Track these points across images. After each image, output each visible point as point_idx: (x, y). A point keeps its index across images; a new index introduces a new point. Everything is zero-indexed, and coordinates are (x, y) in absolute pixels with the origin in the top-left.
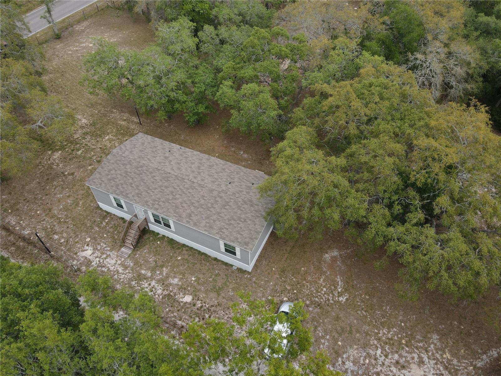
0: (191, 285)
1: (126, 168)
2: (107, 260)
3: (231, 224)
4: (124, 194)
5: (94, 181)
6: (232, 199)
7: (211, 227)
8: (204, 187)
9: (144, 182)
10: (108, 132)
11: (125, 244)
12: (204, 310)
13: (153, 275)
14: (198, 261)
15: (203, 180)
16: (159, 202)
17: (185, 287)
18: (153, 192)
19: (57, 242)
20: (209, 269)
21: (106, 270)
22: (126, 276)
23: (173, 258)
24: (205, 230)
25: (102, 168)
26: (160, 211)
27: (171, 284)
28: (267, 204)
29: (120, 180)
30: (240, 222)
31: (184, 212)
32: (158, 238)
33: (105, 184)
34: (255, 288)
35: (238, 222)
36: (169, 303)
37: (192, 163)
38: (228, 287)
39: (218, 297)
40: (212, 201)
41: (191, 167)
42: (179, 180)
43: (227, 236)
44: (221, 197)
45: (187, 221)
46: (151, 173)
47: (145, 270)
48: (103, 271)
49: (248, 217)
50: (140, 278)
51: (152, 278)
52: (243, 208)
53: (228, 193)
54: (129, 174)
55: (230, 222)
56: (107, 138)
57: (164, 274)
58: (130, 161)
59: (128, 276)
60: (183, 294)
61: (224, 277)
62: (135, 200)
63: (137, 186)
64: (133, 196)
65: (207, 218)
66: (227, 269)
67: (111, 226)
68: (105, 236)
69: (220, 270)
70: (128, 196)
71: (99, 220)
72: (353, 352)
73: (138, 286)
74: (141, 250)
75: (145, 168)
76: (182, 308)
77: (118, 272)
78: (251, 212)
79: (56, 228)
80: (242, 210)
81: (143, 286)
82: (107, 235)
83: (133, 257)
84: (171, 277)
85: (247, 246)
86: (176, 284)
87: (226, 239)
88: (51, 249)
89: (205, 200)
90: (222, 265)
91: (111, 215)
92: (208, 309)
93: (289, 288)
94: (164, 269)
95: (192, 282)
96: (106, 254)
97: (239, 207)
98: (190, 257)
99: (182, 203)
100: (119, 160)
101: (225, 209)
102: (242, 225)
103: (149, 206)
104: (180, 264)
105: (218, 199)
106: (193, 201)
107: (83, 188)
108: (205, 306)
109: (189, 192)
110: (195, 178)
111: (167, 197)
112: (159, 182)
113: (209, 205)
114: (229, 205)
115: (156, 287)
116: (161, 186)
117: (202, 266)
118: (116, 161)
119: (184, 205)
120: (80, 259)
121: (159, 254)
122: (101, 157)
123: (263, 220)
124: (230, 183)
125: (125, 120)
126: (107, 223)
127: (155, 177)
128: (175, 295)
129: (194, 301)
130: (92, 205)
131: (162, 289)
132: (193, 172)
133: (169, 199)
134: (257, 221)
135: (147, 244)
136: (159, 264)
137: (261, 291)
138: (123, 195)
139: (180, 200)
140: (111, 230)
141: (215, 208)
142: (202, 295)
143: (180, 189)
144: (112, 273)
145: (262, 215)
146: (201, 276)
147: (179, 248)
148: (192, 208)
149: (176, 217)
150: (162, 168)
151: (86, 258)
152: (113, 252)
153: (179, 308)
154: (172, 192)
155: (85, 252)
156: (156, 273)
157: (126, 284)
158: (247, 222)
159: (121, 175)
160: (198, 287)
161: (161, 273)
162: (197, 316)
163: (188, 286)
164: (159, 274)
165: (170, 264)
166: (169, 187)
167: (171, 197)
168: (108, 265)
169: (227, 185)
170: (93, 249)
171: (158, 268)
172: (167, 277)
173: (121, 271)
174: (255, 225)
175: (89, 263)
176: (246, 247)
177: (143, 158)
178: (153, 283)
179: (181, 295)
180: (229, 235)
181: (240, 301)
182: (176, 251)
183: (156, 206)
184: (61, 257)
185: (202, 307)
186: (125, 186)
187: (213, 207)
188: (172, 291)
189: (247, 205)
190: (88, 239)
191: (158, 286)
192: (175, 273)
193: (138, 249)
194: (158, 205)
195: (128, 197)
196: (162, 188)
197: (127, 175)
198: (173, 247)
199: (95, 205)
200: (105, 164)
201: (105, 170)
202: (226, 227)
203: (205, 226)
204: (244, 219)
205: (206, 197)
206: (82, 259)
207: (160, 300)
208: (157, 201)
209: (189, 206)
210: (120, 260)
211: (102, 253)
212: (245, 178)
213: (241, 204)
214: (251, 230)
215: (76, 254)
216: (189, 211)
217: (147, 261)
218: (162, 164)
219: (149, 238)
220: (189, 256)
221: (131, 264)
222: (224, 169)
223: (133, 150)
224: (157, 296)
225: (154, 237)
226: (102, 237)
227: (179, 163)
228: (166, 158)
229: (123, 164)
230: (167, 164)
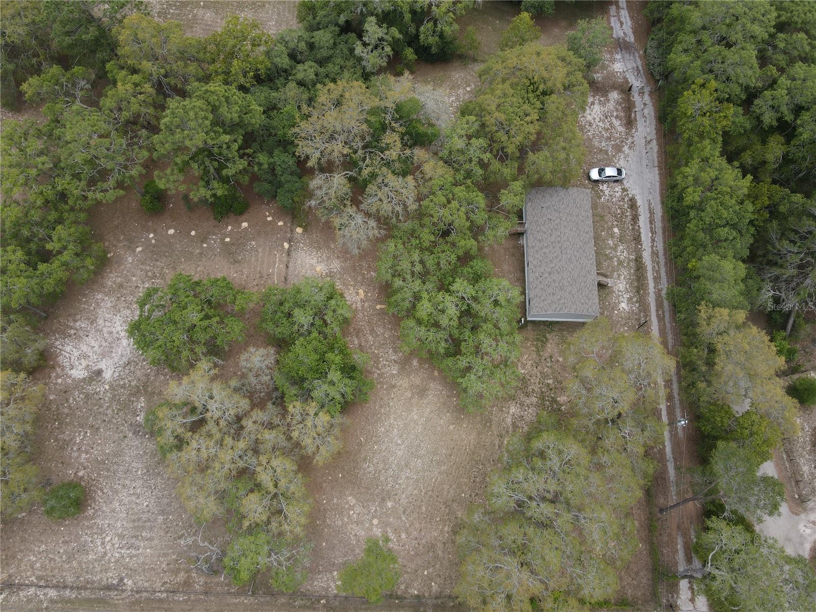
0: (608, 232)
2: (621, 289)
13: (614, 257)
15: (558, 236)
17: (611, 235)
21: (628, 285)
22: (624, 272)
27: (613, 244)
28: (557, 191)
29: (586, 292)
30: (577, 202)
31: (586, 237)
33: (593, 301)
36: (624, 238)
37: (545, 253)
39: (605, 215)
40: (571, 223)
45: (591, 233)
46: (570, 273)
47: (614, 263)
48: (629, 287)
50: (620, 263)
51: (616, 256)
55: (579, 207)
57: (611, 251)
58: (568, 293)
60: (615, 234)
62: (594, 273)
63: (584, 277)
64: (592, 275)
72: (597, 144)
75: (569, 279)
77: (625, 278)
86: (612, 241)
94: (607, 253)
96: (618, 293)
97: (568, 206)
99: (582, 241)
100: (572, 303)
101: (572, 213)
103: (593, 261)
104: (599, 246)
105: (568, 220)
106: (577, 235)
109: (572, 240)
112: (575, 264)
113: (575, 224)
114: (569, 212)
121: (600, 262)
124: (551, 220)
128: (618, 238)
129: (615, 226)
131: (619, 247)
132: (554, 247)
134: (570, 193)
142: (610, 224)
144: (627, 281)
151: (627, 304)
152: (615, 289)
153: (623, 232)
155: (624, 307)
156: (612, 256)
161: (611, 253)
166: (575, 255)
167: (580, 250)
168: (624, 286)
169: (554, 220)
170: (619, 303)
172: (611, 248)
173: (623, 276)
174: (574, 193)
175: (629, 299)
178: (619, 254)
183: (591, 256)
184: (636, 319)
185: (616, 221)
186: (588, 286)
187: (575, 221)
188: (616, 241)
189: (564, 202)
190: (616, 312)
191: (619, 250)
196: (578, 259)
197: (579, 289)
200: (579, 311)
201: (584, 307)
202: (583, 209)
203: (589, 220)
204: (574, 200)
206: (630, 305)
210: (617, 281)
211: (619, 296)
215: (628, 313)
221: (615, 273)
223: (556, 300)
226: (609, 305)
227: (551, 261)
228: (550, 273)
229: (573, 297)
230: (557, 267)
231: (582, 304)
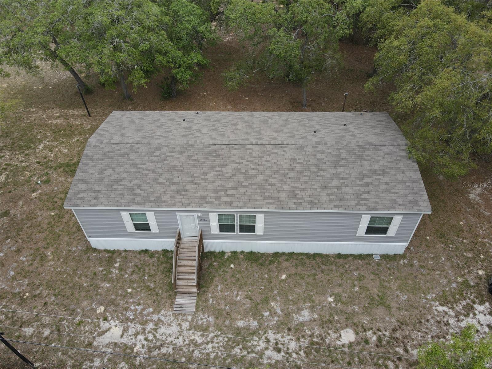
1: (131, 160)
2: (162, 330)
3: (367, 184)
4: (153, 199)
5: (79, 196)
6: (341, 149)
7: (341, 199)
8: (285, 147)
9: (178, 171)
10: (39, 139)
11: (179, 290)
12: (388, 343)
13: (261, 321)
14: (315, 269)
15: (274, 139)
16: (226, 191)
17: (327, 317)
18: (205, 180)
19: (35, 339)
20: (342, 274)
21: (170, 350)
22: (214, 344)
23: (273, 280)
24: (335, 206)
25: (84, 171)
26: (235, 203)
27: (302, 324)
29: (131, 181)
30: (378, 177)
31: (279, 192)
32: (228, 259)
33: (105, 194)
34: (429, 273)
35: (376, 177)
36: (324, 358)
37: (236, 125)
38: (390, 288)
39: (390, 311)
40: (313, 161)
41: (237, 129)
42: (236, 149)
43: (376, 202)
44: (322, 152)
45: (295, 203)
46: (181, 153)
47: (241, 319)
48: (164, 355)
49: (384, 166)
51: (263, 328)
52: (367, 156)
53: (329, 143)
54: (142, 166)
55: (364, 181)
56: (41, 146)
57: (279, 312)
58: (131, 146)
59: (218, 343)
60: (335, 332)
61: (373, 277)
62: (179, 202)
63: (170, 180)
64: (172, 197)
65: (325, 187)
66: (367, 264)
67: (131, 270)
68: (129, 290)
69: (357, 269)
70: (163, 200)
71: (101, 269)
73: (248, 353)
74: (211, 288)
75: (165, 149)
76: (351, 356)
77: (196, 344)
78: (384, 158)
79: (20, 315)
80: (368, 160)
81: (258, 348)
82: (133, 288)
83: (206, 307)
84: (294, 312)
85: (419, 205)
86: (311, 320)
87: (378, 207)
88: (30, 358)
89: (300, 163)
90: (356, 261)
91: (120, 254)
92: (391, 337)
93: (470, 255)
94: (273, 304)
95: (333, 305)
96: (152, 321)
97: (361, 157)
98: (300, 268)
99: (266, 181)
100: (109, 152)
101: (342, 166)
102: (385, 180)
103: (212, 202)
104: (291, 285)
105: (319, 156)
106: (283, 172)
107: (39, 228)
108: (384, 335)
109: (268, 161)
110: (260, 139)
111: (235, 179)
112: (204, 163)
113: (314, 169)
114: (343, 159)
115: (282, 340)
116: (212, 167)
117: (328, 275)
118: (105, 154)
119: (271, 181)
120: (105, 353)
121: (246, 284)
122: (48, 174)
123: (410, 162)
124: (315, 132)
125: (59, 117)
126: (120, 269)
127: (192, 156)
128: (323, 339)
129: (361, 334)
130: (74, 249)
131: (293, 338)
132: (248, 133)
133: (240, 182)
134: (401, 166)
135: (215, 277)
136: (258, 300)
137: (439, 274)
138: (151, 202)
139: (260, 177)
140: (135, 277)
141: (325, 170)
142: (365, 320)
143: (247, 161)
144: (185, 349)
145: (400, 156)
146: (338, 290)
147: (272, 262)
148: (289, 181)
149: (271, 203)
150: (196, 141)
151: (116, 344)
152: (163, 312)
153: (348, 359)
154: (239, 170)
155: (108, 334)
156: (263, 316)
157: (225, 359)
158: (389, 173)
159: (127, 172)
160: (349, 309)
161: (273, 313)
162: (385, 359)
163: (331, 315)
164: (271, 315)
165: (275, 292)
166: (227, 165)
167: (241, 177)
168: (170, 339)
169: (314, 135)
170: (122, 322)
171: (260, 306)
172: (288, 315)
173: (199, 340)
174: (403, 172)
175: (128, 351)
176: (418, 208)
177: (152, 137)
178: (271, 335)
179: (334, 336)
180: (377, 200)
181: (426, 303)
182: (270, 267)
183: (227, 199)
185: (380, 339)
186: (145, 186)
187: (322, 170)
188: (313, 334)
189: (368, 149)
190: (100, 309)
191: (283, 337)
192: (295, 303)
193: (204, 289)
194: (228, 195)
195: (164, 202)
196: (216, 169)
197: (139, 168)
198: (261, 264)
199: (80, 248)
200: (86, 164)
201: (92, 174)
202: (363, 190)
203: (331, 201)
204: (380, 170)
205: (299, 159)
206: (109, 350)
207: (305, 360)
208: (220, 191)
209: (281, 180)
210: (186, 320)
211: (145, 323)
212: (327, 122)
213: (359, 151)
214: (405, 182)
215: (90, 345)
216: (287, 188)
217: (233, 303)
218: (190, 136)
219: (211, 265)
220: (297, 268)
221: (210, 319)
222: (286, 120)
223: (124, 132)
224: (294, 355)
225: (219, 260)
226: (126, 295)
227: (215, 130)
228: (188, 128)
229: (122, 155)
230: (198, 134)
231: (101, 172)
